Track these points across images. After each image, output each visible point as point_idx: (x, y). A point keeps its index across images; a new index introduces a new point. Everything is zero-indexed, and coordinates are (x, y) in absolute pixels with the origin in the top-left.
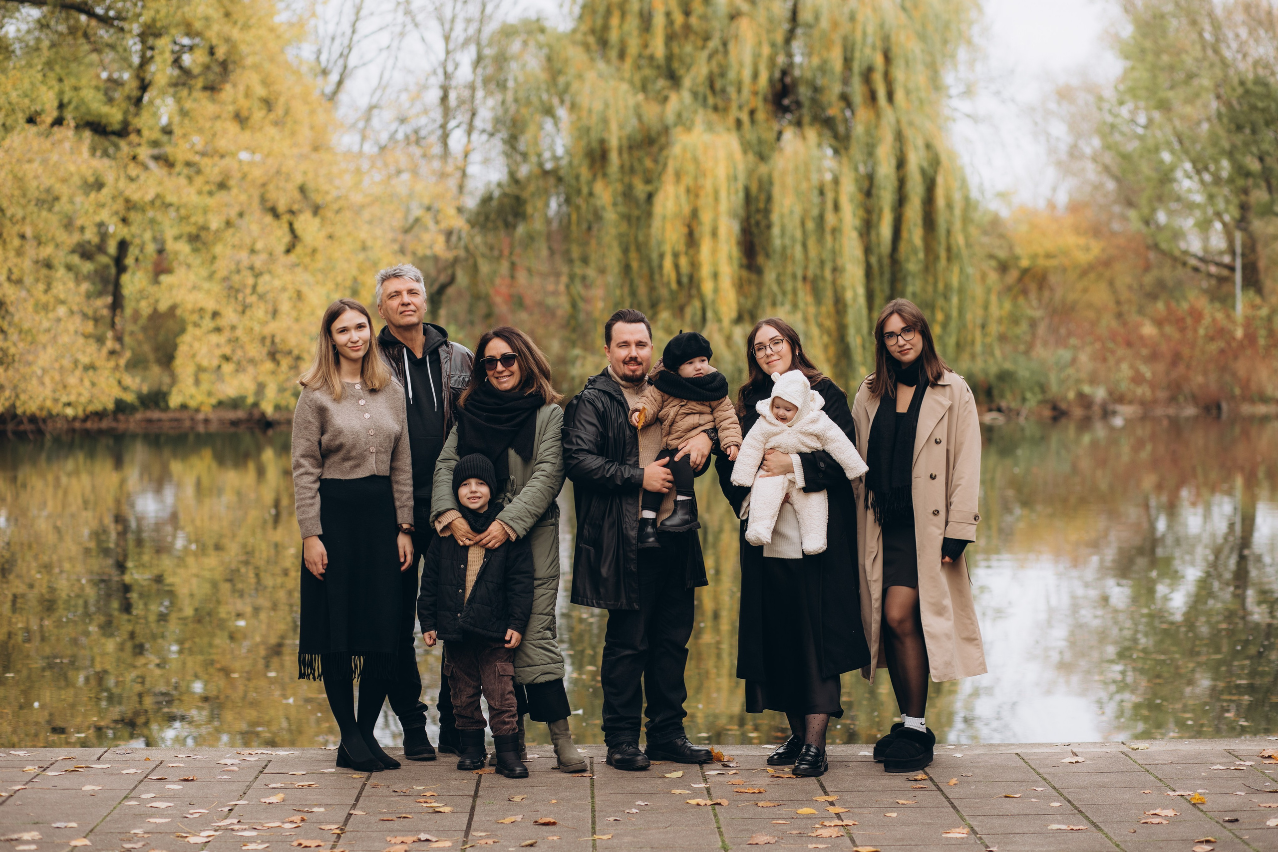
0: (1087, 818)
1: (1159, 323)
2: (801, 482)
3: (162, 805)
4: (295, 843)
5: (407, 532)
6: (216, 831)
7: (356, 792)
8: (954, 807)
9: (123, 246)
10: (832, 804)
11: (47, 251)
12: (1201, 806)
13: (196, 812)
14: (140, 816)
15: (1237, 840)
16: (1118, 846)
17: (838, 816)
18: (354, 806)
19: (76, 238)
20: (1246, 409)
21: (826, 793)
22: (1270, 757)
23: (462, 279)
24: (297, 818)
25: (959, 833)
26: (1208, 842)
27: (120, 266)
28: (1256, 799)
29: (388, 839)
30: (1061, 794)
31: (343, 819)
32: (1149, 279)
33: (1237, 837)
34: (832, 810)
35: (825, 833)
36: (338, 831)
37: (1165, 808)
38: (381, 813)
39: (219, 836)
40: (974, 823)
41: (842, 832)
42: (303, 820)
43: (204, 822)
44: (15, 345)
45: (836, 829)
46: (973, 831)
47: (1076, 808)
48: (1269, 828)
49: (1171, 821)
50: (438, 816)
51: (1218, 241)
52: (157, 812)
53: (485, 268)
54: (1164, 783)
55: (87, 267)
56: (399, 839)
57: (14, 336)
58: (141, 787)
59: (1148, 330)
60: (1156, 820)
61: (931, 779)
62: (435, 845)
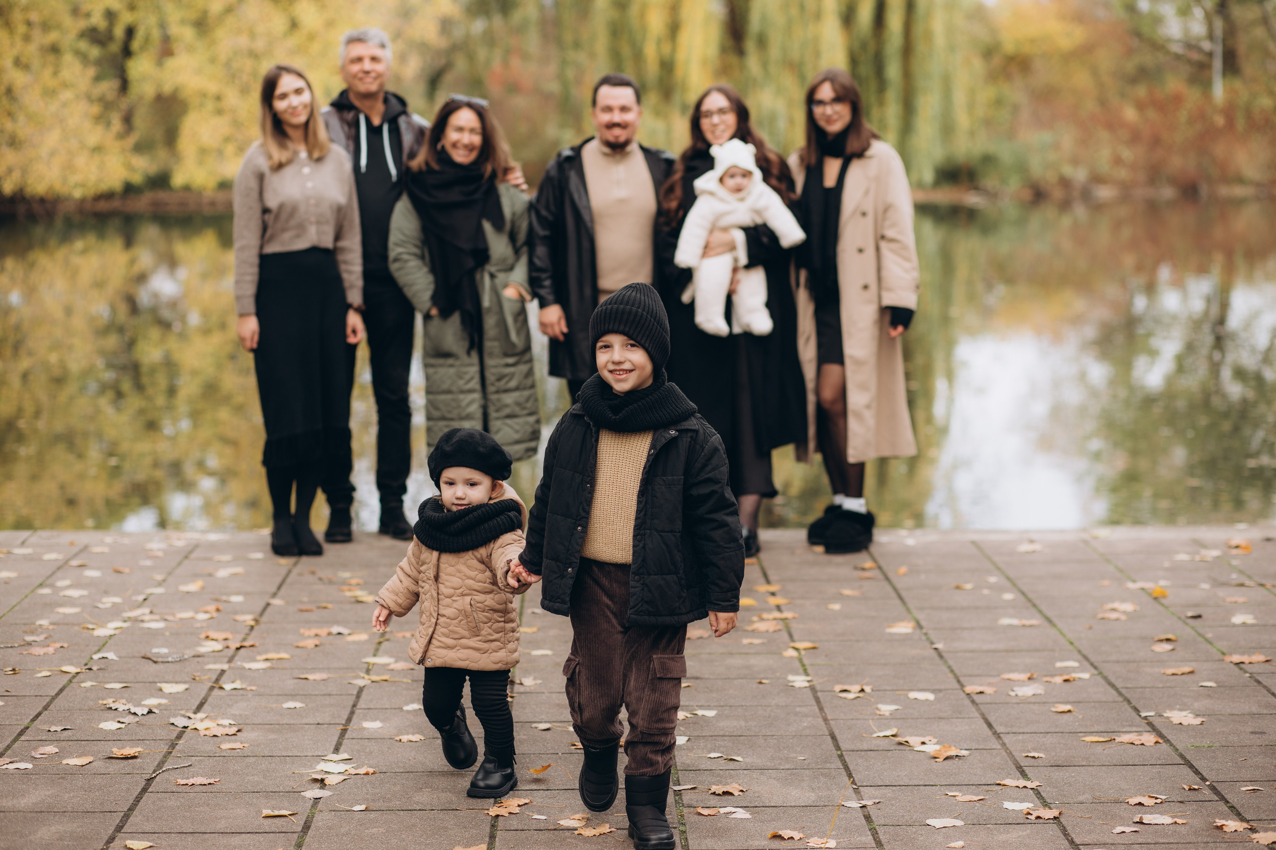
0: (1040, 612)
1: (1140, 106)
2: (743, 260)
3: (75, 593)
4: (203, 636)
5: (358, 310)
6: (125, 621)
7: (278, 580)
8: (901, 598)
9: (130, 32)
10: (773, 594)
11: (53, 37)
12: (1164, 601)
13: (108, 601)
14: (50, 605)
15: (1200, 639)
16: (1072, 643)
17: (779, 608)
18: (274, 595)
19: (82, 24)
20: (1224, 191)
21: (768, 582)
22: (1237, 547)
23: (461, 65)
24: (212, 608)
25: (904, 628)
26: (1168, 640)
27: (127, 52)
28: (1221, 592)
29: (302, 631)
30: (1014, 585)
31: (259, 609)
32: (1130, 66)
33: (1200, 635)
34: (773, 601)
35: (761, 626)
36: (252, 623)
37: (1124, 600)
38: (301, 602)
39: (127, 628)
40: (921, 617)
41: (780, 626)
42: (218, 610)
43: (115, 612)
44: (22, 128)
45: (774, 622)
46: (919, 626)
47: (1030, 600)
48: (1234, 626)
49: (1131, 616)
50: (359, 606)
51: (1198, 28)
52: (70, 602)
53: (482, 53)
54: (1124, 574)
55: (95, 52)
56: (313, 631)
57: (21, 118)
58: (59, 574)
59: (1130, 114)
60: (1114, 615)
61: (880, 568)
62: (350, 638)
